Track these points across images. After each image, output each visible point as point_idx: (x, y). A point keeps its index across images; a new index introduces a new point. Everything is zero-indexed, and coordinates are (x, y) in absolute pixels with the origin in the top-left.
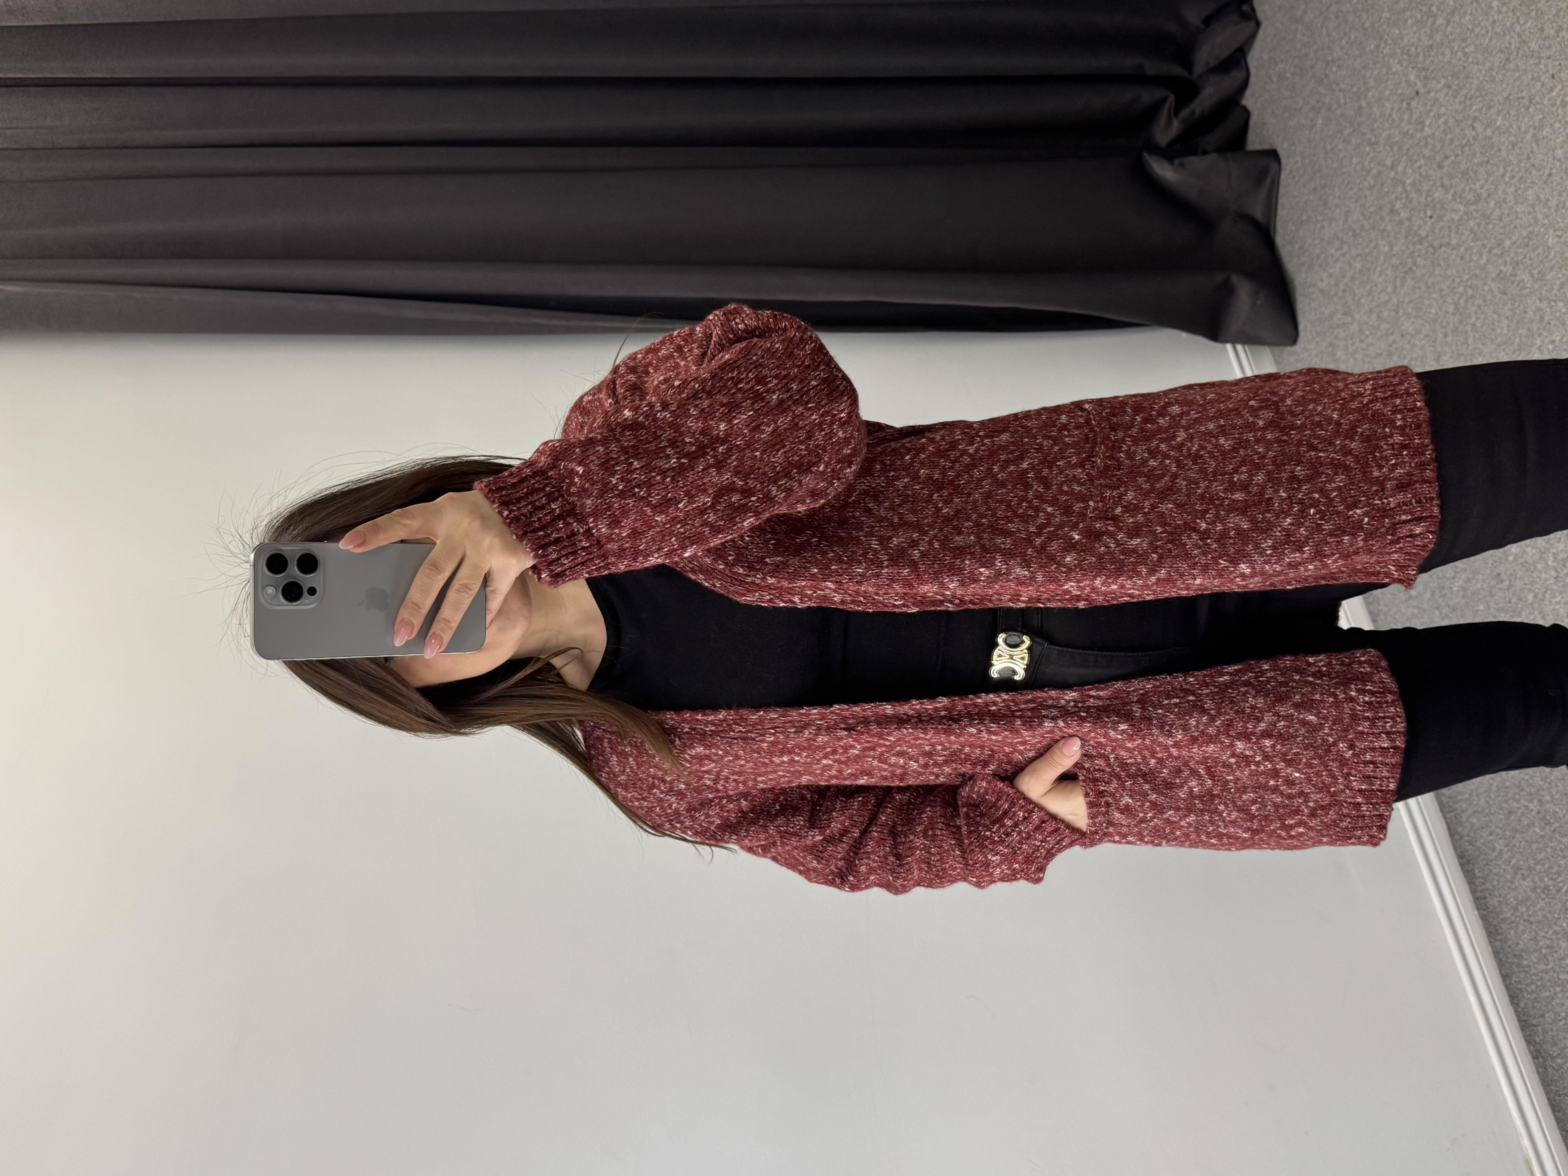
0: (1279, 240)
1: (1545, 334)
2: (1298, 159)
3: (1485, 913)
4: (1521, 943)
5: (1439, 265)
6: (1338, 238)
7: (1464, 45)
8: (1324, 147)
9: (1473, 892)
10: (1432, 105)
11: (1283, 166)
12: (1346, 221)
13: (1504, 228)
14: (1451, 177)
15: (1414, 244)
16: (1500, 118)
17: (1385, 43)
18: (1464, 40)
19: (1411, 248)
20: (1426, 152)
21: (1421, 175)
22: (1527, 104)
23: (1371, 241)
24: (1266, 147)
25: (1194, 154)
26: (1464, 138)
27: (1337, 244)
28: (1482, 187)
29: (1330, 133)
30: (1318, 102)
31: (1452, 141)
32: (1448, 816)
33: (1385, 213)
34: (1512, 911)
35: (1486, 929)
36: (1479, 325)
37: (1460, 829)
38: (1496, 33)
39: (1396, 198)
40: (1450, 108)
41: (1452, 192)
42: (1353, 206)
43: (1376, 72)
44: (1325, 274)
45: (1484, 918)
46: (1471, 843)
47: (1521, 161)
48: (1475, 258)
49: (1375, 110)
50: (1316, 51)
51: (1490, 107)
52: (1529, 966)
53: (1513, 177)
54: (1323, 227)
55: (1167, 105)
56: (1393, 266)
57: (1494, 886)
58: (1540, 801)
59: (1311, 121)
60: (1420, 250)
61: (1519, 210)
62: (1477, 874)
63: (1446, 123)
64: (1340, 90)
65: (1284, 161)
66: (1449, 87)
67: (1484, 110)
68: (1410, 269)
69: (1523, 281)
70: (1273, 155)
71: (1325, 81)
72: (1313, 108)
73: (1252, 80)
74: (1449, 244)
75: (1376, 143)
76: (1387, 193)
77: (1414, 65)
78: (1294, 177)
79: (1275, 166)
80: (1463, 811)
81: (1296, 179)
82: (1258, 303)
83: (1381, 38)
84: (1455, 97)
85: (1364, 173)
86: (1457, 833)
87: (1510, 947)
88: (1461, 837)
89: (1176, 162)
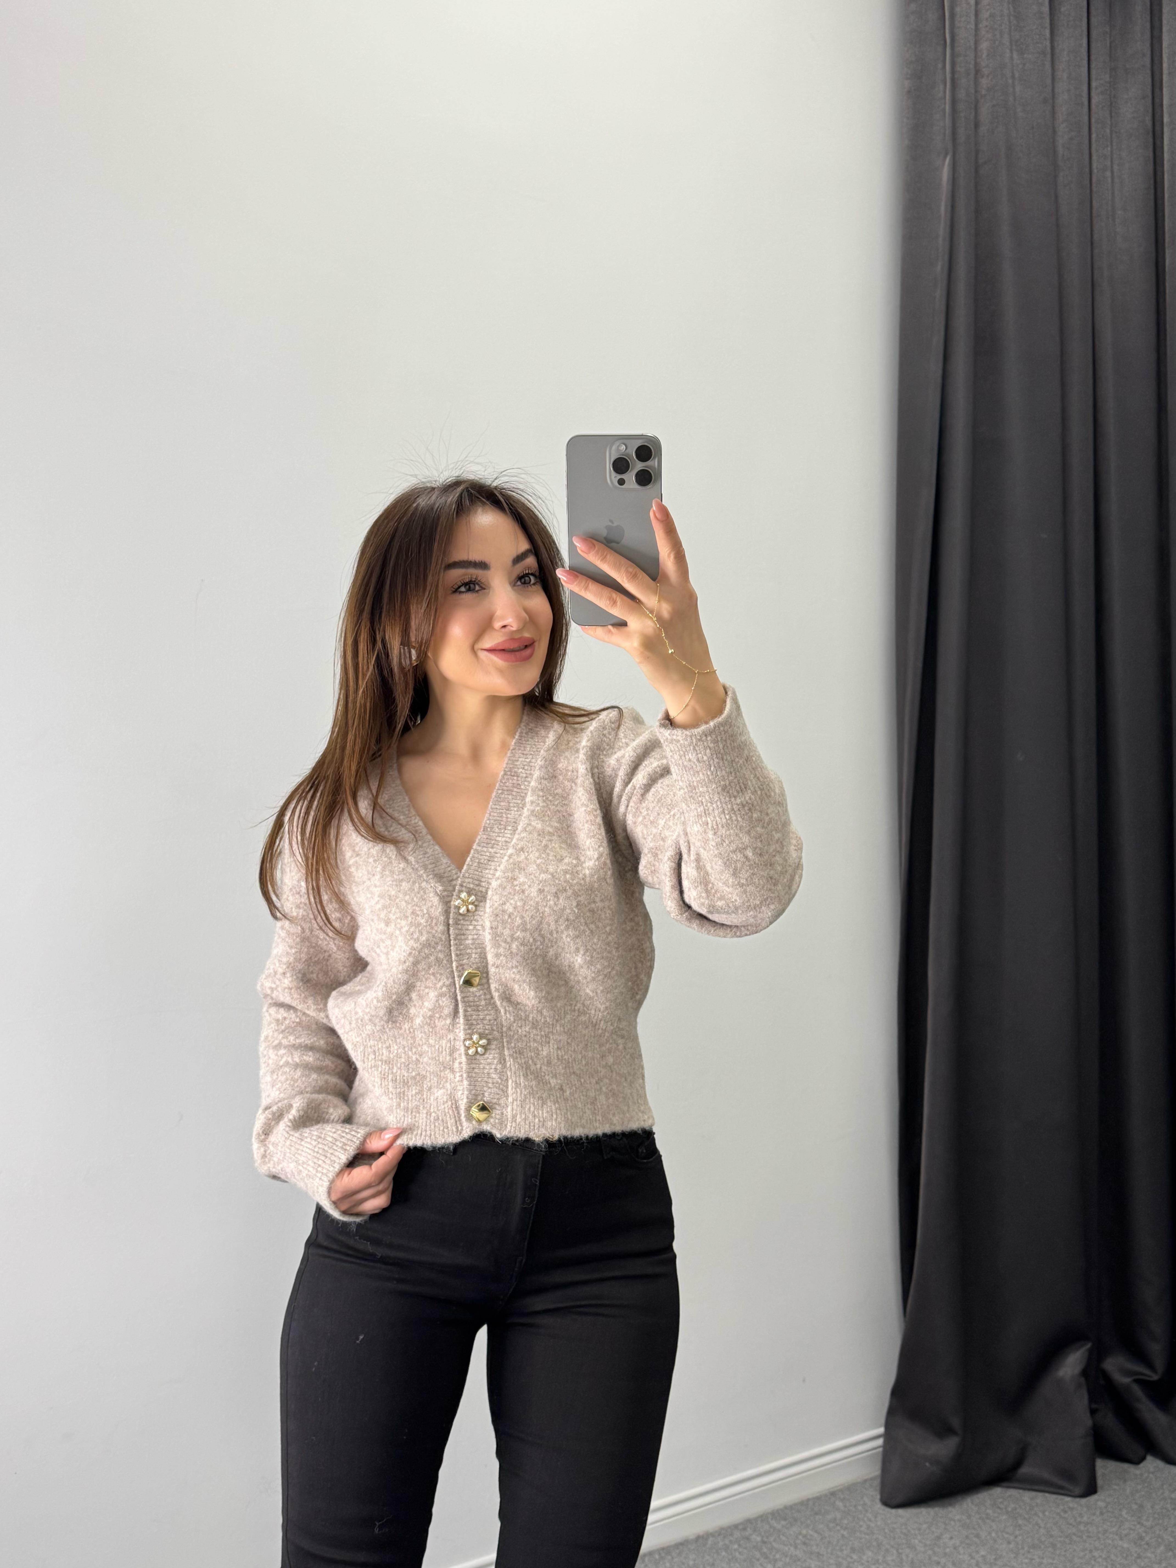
0: (997, 1492)
2: (1085, 1519)
6: (995, 1559)
8: (1097, 1549)
11: (1078, 1500)
24: (1100, 1482)
25: (1091, 1401)
44: (958, 1543)
54: (1009, 1543)
55: (1147, 1372)
59: (1127, 1535)
65: (1084, 1501)
70: (1091, 1489)
71: (1170, 1553)
72: (1141, 1538)
78: (1065, 1512)
79: (1077, 1491)
81: (1062, 1514)
82: (927, 1464)
89: (1082, 1380)
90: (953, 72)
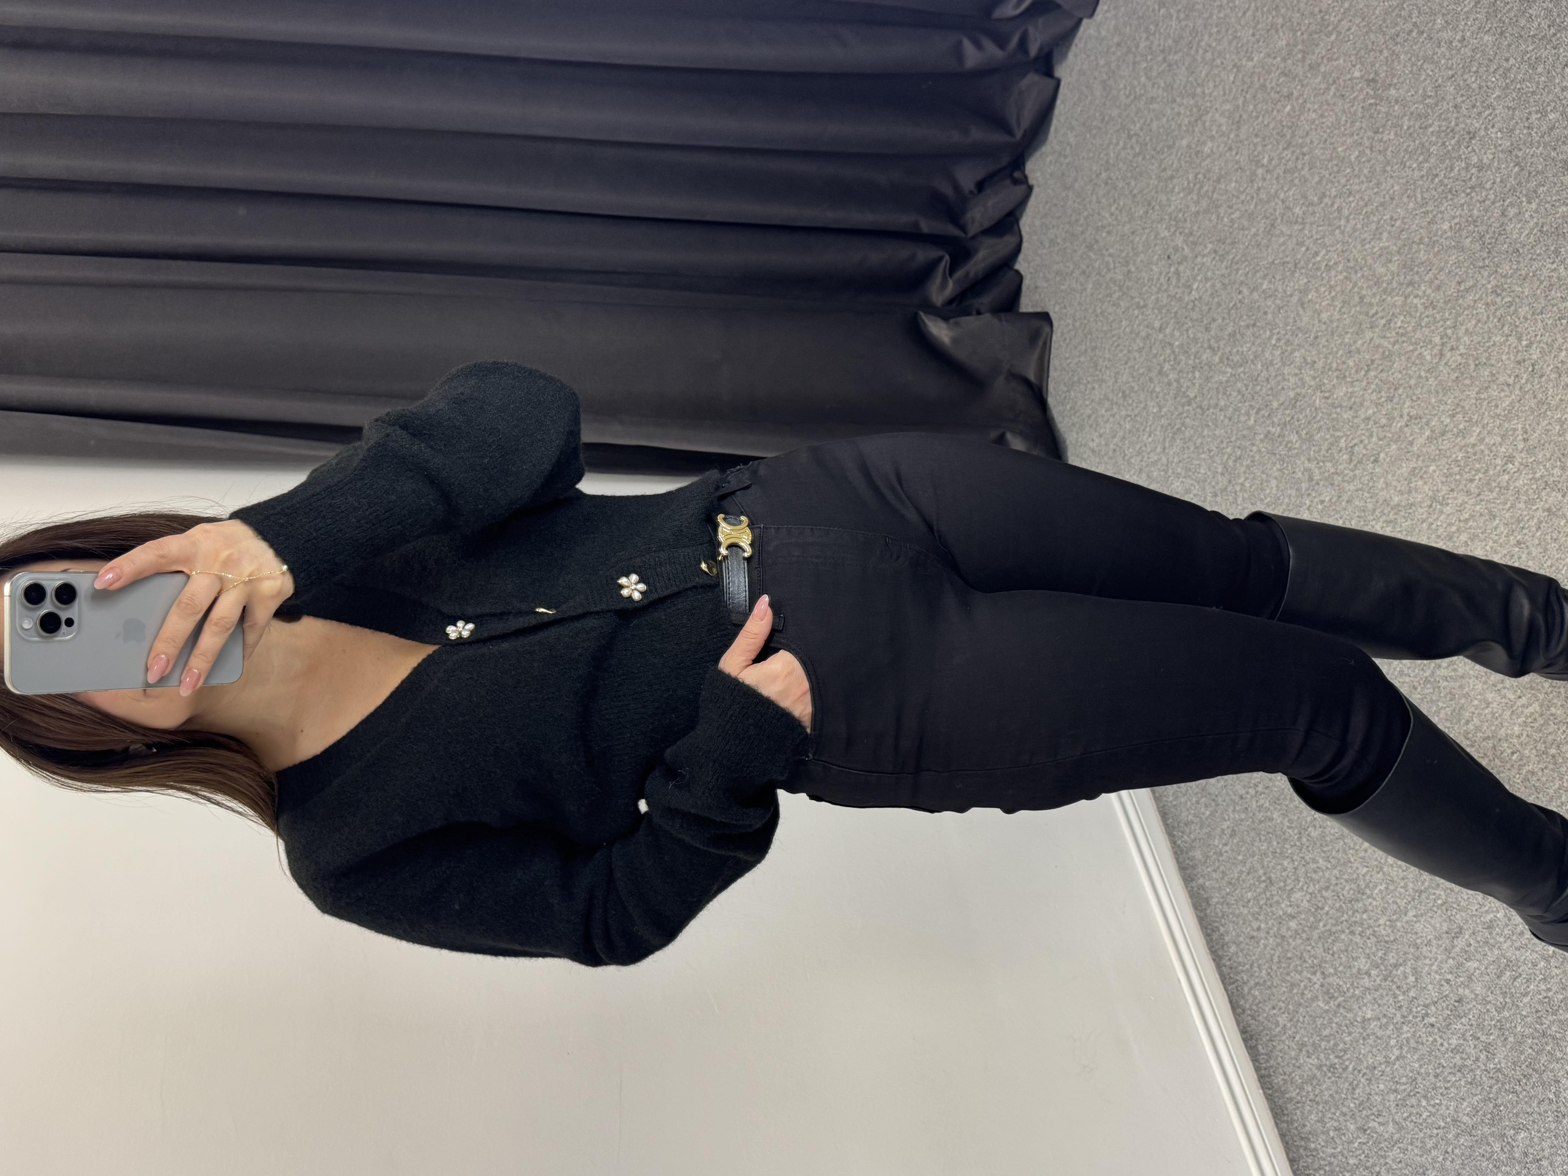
0: (1051, 401)
1: (1314, 495)
2: (1070, 321)
3: (1270, 1092)
4: (1308, 1125)
5: (1208, 426)
6: (1108, 399)
7: (1230, 211)
8: (1095, 311)
9: (1257, 1069)
10: (1199, 270)
11: (1055, 329)
12: (1116, 382)
13: (1271, 389)
14: (1218, 339)
15: (1183, 406)
16: (1266, 282)
17: (1153, 208)
18: (1230, 207)
19: (1180, 409)
20: (1195, 315)
21: (1188, 337)
22: (1293, 269)
23: (1141, 402)
24: (1039, 310)
25: (969, 314)
26: (1230, 302)
27: (1107, 404)
28: (1250, 349)
29: (1100, 296)
30: (1088, 267)
31: (1219, 304)
32: (1229, 988)
33: (1153, 375)
34: (1298, 1090)
35: (1272, 1110)
36: (1248, 485)
37: (1242, 1002)
38: (1260, 200)
39: (1165, 360)
40: (1217, 272)
41: (1220, 353)
42: (1123, 368)
43: (1143, 239)
44: (1097, 434)
45: (1269, 1098)
46: (1253, 1018)
47: (1287, 325)
48: (1243, 419)
49: (1144, 274)
50: (1086, 218)
51: (1256, 272)
52: (1316, 1149)
53: (1279, 340)
54: (1094, 388)
55: (943, 264)
56: (1162, 426)
57: (1278, 1064)
58: (1323, 973)
59: (1082, 285)
60: (1188, 410)
61: (1286, 372)
62: (1261, 1051)
63: (1213, 286)
64: (1110, 255)
65: (1055, 324)
66: (1215, 252)
67: (1250, 275)
68: (1179, 429)
69: (1291, 442)
70: (1045, 317)
71: (1095, 247)
72: (1084, 272)
73: (1025, 245)
74: (1217, 405)
75: (1145, 306)
76: (1155, 356)
77: (1181, 230)
78: (1065, 339)
79: (1047, 329)
80: (1245, 983)
81: (1068, 341)
83: (1149, 204)
84: (1222, 262)
85: (1133, 336)
86: (1239, 1006)
87: (1296, 1128)
88: (1244, 1011)
89: (952, 321)
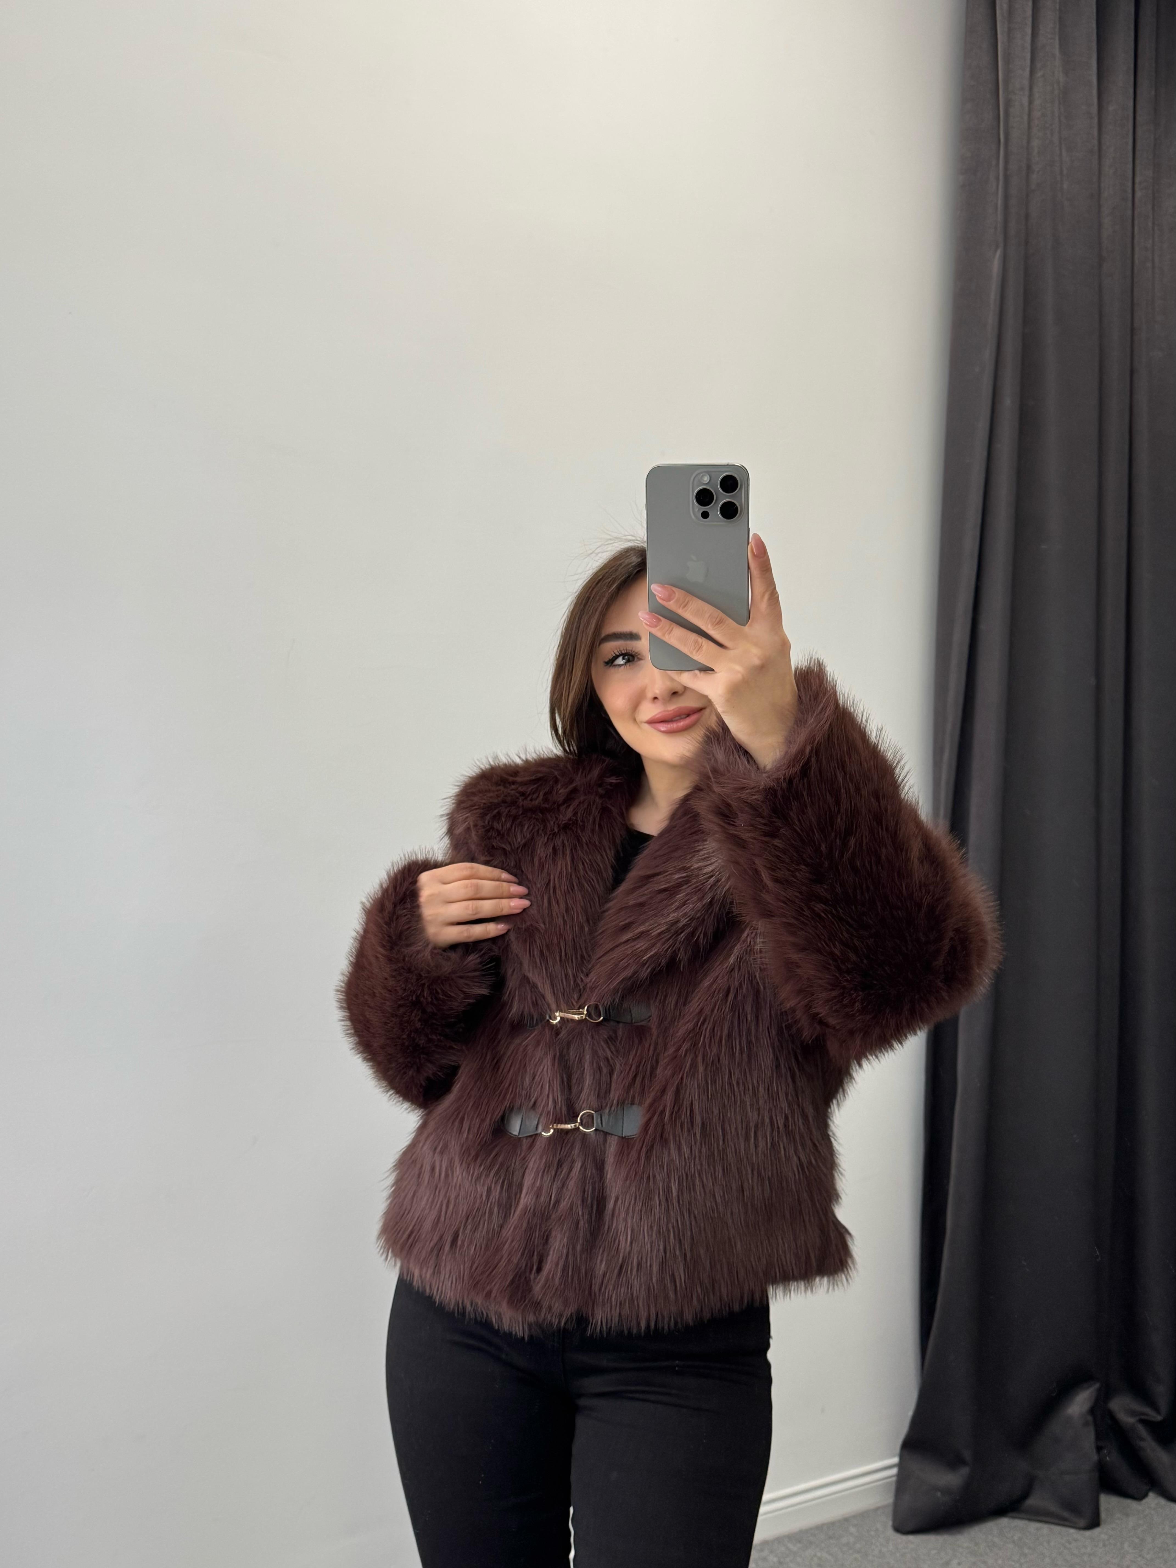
0: (1004, 1521)
2: (1089, 1549)
11: (1082, 1532)
24: (1103, 1515)
25: (1098, 1437)
55: (1151, 1412)
65: (1088, 1533)
70: (1094, 1523)
78: (1070, 1543)
79: (1082, 1523)
81: (1068, 1545)
82: (939, 1494)
89: (1090, 1418)
90: (1006, 169)
